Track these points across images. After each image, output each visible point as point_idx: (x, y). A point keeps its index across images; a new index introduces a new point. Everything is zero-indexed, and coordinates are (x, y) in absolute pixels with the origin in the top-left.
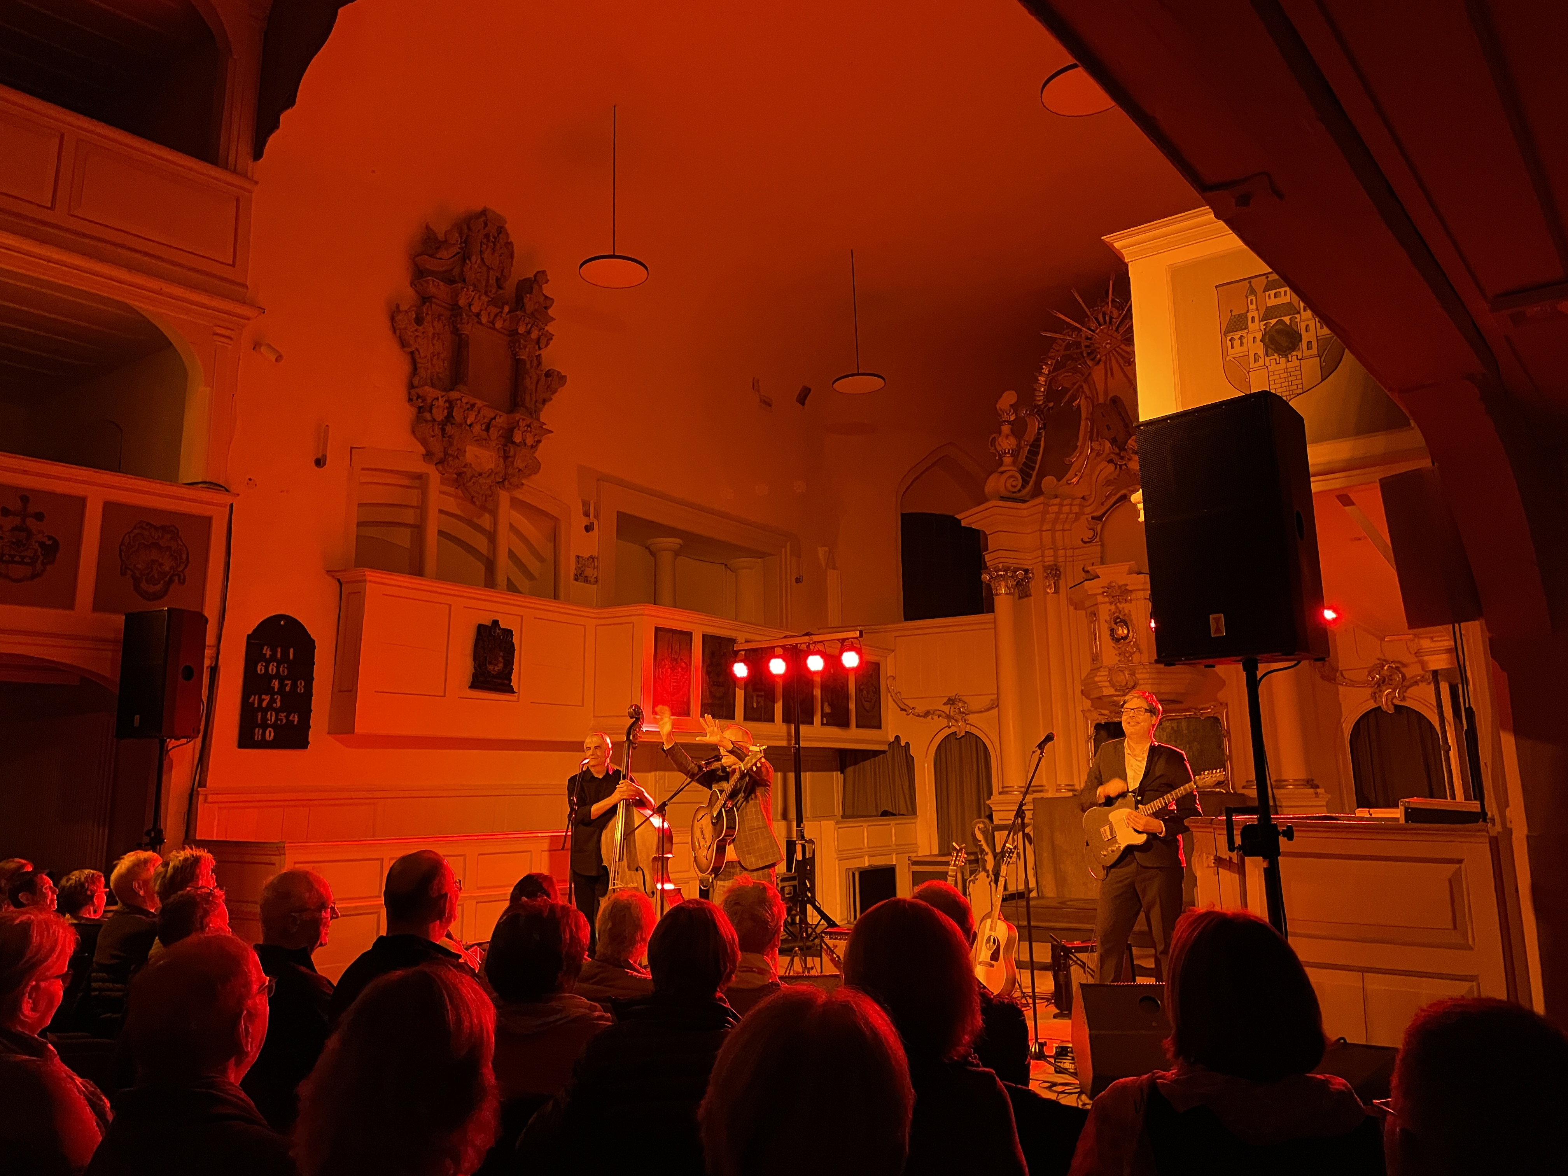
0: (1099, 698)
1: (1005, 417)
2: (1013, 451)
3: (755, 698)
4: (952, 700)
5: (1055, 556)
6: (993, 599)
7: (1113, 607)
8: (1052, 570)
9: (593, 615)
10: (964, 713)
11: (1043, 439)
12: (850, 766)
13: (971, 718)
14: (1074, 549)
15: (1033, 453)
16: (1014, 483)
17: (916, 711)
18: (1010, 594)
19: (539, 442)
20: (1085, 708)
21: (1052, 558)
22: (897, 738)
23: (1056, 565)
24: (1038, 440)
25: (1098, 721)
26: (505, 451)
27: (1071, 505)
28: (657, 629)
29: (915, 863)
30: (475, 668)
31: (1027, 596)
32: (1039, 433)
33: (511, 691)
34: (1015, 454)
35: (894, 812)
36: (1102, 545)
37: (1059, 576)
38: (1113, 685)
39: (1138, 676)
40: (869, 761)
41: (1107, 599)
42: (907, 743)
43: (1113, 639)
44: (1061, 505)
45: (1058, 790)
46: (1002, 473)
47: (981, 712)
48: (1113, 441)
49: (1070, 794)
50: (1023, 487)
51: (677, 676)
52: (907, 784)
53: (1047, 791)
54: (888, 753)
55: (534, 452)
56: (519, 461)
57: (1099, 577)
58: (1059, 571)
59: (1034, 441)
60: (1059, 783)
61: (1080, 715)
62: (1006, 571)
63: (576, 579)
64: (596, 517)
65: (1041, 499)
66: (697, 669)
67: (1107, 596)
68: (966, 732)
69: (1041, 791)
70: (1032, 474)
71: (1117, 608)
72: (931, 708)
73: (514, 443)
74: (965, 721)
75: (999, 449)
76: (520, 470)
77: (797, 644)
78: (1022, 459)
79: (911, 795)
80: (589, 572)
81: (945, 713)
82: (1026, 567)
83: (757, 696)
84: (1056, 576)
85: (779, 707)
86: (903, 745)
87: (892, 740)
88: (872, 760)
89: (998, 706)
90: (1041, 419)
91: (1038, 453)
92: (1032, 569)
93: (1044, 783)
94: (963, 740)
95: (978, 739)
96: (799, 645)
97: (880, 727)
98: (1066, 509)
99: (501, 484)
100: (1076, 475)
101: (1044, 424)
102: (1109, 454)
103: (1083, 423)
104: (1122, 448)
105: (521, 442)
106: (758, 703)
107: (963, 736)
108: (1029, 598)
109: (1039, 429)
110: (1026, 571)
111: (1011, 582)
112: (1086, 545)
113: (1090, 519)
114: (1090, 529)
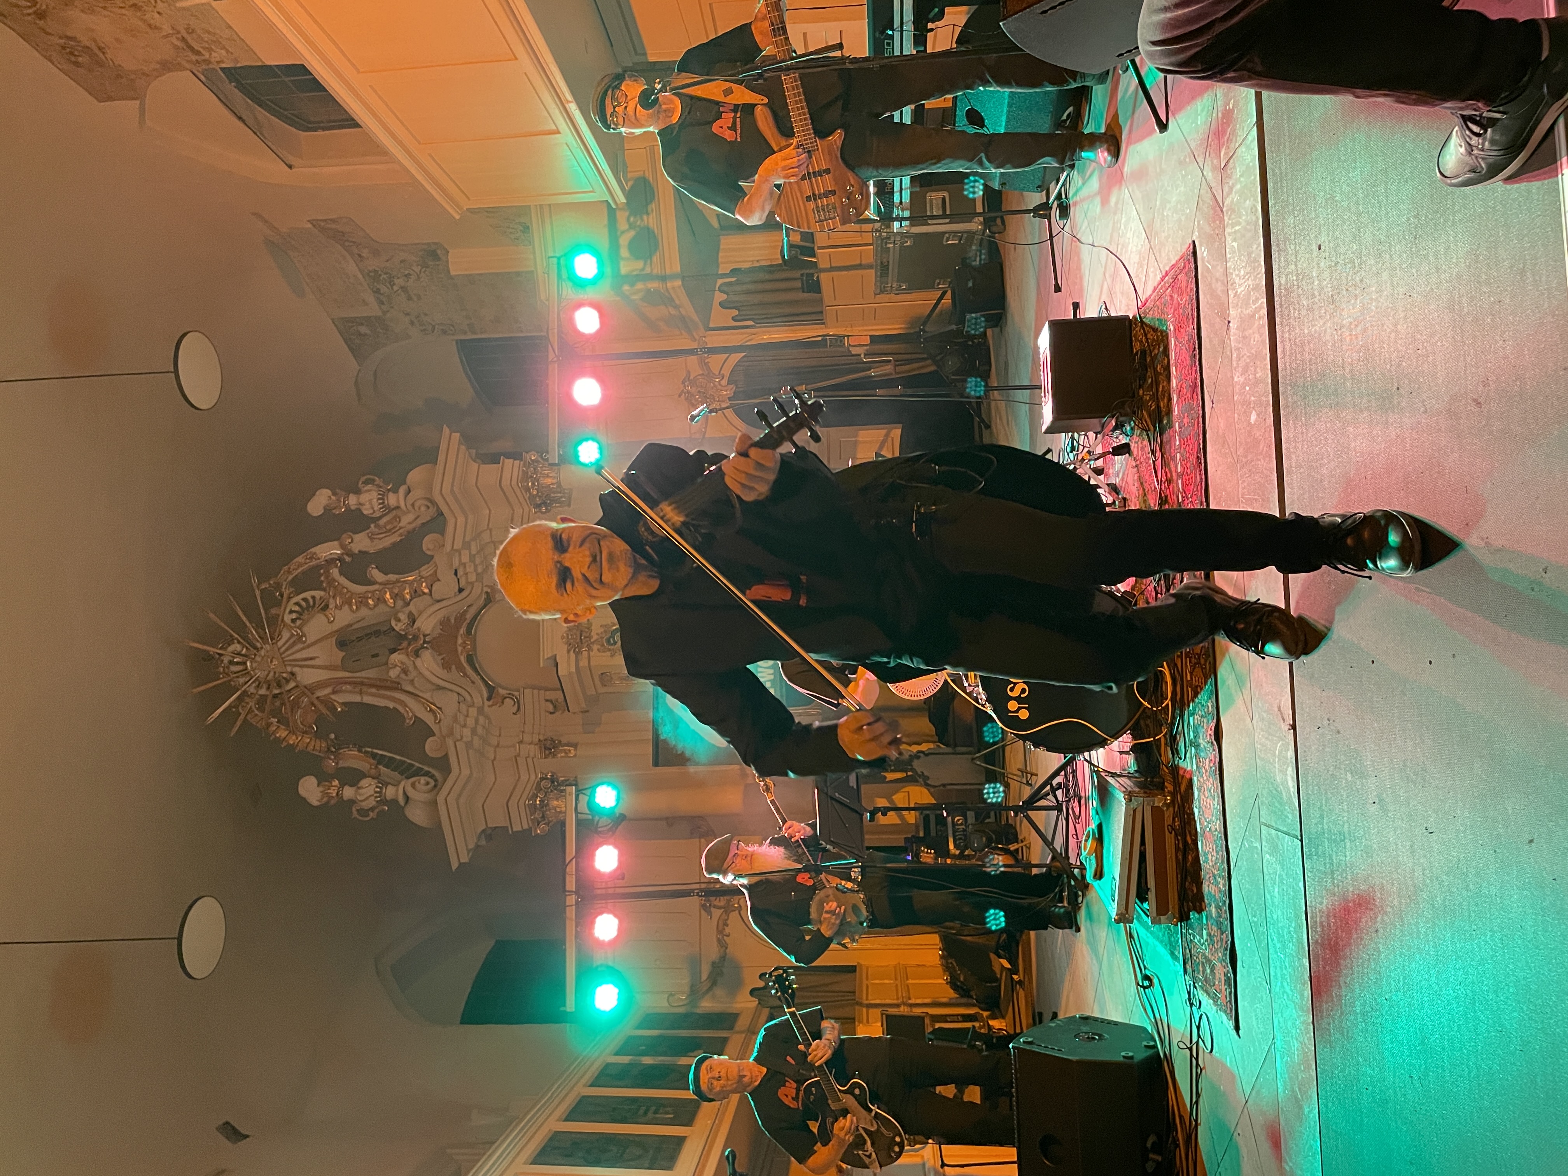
1: (333, 793)
2: (380, 784)
5: (530, 743)
8: (546, 748)
11: (375, 751)
14: (524, 723)
16: (422, 784)
21: (532, 748)
32: (366, 753)
34: (384, 783)
36: (528, 689)
41: (585, 654)
46: (406, 799)
48: (393, 651)
57: (555, 656)
58: (549, 740)
59: (374, 760)
67: (580, 651)
71: (595, 642)
78: (394, 775)
82: (538, 779)
90: (347, 747)
92: (542, 772)
100: (431, 711)
101: (356, 746)
102: (408, 654)
103: (368, 700)
104: (404, 638)
109: (360, 751)
110: (543, 779)
112: (522, 707)
113: (491, 703)
114: (503, 703)
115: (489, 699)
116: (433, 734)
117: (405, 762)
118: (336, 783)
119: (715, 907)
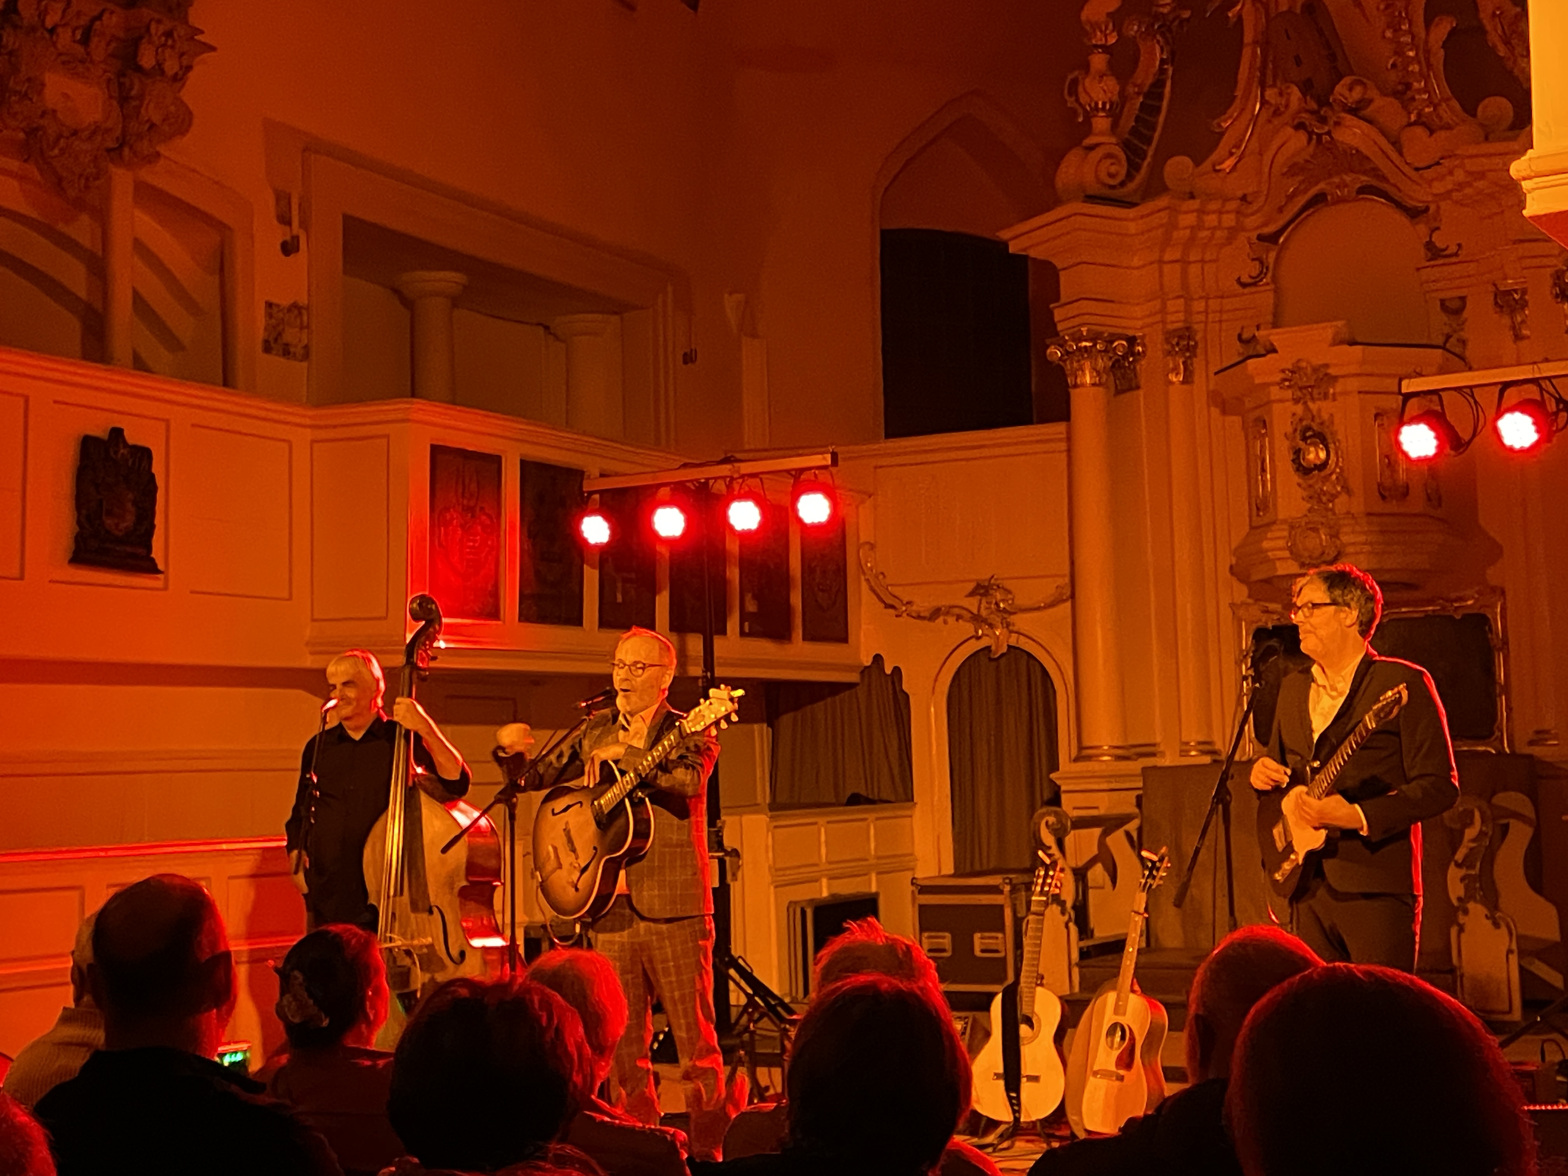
0: (1268, 581)
1: (1098, 39)
2: (1111, 106)
3: (619, 585)
4: (983, 587)
5: (1188, 311)
6: (1068, 395)
7: (1299, 409)
8: (1180, 337)
9: (308, 422)
10: (1005, 610)
11: (1169, 84)
12: (786, 712)
13: (1020, 621)
14: (1222, 297)
15: (1150, 108)
16: (1113, 169)
17: (914, 608)
18: (1100, 384)
19: (189, 68)
20: (1238, 601)
21: (1181, 316)
22: (878, 659)
23: (1188, 329)
24: (1159, 84)
25: (1260, 624)
26: (121, 85)
27: (1220, 213)
28: (436, 450)
29: (924, 890)
30: (79, 522)
31: (1131, 389)
32: (1162, 71)
33: (151, 568)
34: (1115, 113)
35: (871, 797)
36: (1276, 291)
37: (1191, 350)
38: (1295, 555)
39: (1345, 539)
40: (821, 703)
41: (1289, 394)
42: (897, 670)
43: (1297, 470)
44: (1201, 212)
45: (1184, 753)
46: (1091, 148)
47: (1038, 609)
48: (1306, 87)
49: (1207, 760)
50: (1130, 177)
51: (475, 541)
52: (895, 743)
53: (1163, 754)
54: (858, 688)
55: (179, 91)
56: (152, 105)
57: (1275, 351)
58: (1194, 340)
59: (1153, 85)
60: (1184, 739)
61: (1226, 612)
62: (1094, 339)
63: (267, 349)
64: (304, 224)
65: (1163, 201)
66: (513, 527)
67: (1289, 387)
68: (1009, 647)
69: (1153, 755)
70: (1145, 154)
71: (1307, 409)
72: (944, 602)
73: (139, 69)
74: (1007, 627)
75: (1084, 99)
76: (153, 126)
77: (707, 479)
78: (1128, 122)
79: (901, 765)
80: (290, 335)
81: (972, 613)
82: (1131, 333)
83: (625, 581)
84: (1188, 350)
85: (662, 602)
86: (888, 671)
87: (867, 661)
88: (829, 700)
89: (1073, 596)
90: (1167, 43)
91: (1158, 109)
92: (1143, 337)
93: (1158, 739)
94: (1003, 661)
95: (1032, 662)
96: (711, 482)
97: (845, 640)
98: (1211, 220)
99: (115, 153)
100: (1231, 154)
101: (1173, 53)
102: (1299, 112)
103: (1247, 52)
104: (1323, 102)
105: (153, 67)
106: (625, 594)
107: (1003, 655)
108: (1135, 393)
109: (1163, 62)
110: (1132, 341)
111: (1101, 363)
112: (1247, 290)
113: (1254, 240)
114: (1253, 260)
115: (1260, 238)
116: (1197, 163)
117: (1154, 129)
118: (1112, 40)
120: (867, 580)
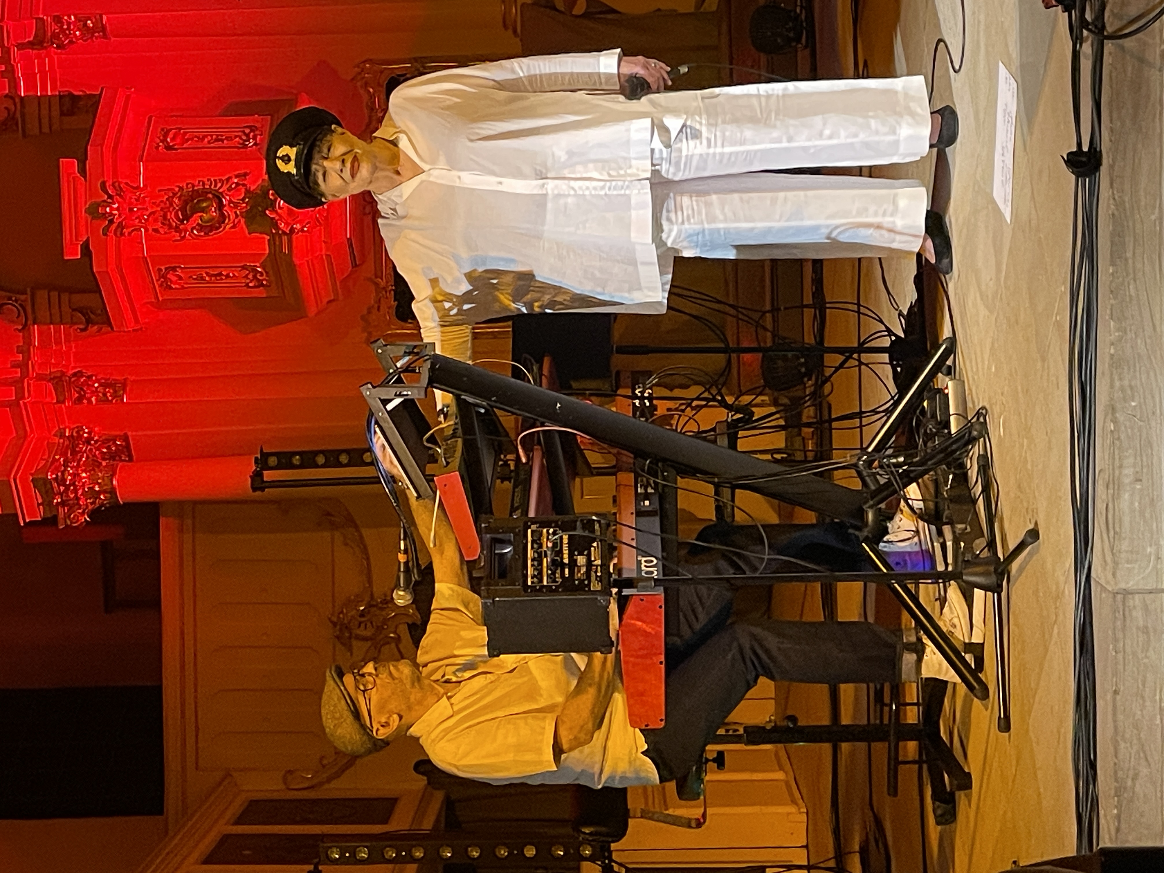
119: (358, 638)
120: (329, 780)
